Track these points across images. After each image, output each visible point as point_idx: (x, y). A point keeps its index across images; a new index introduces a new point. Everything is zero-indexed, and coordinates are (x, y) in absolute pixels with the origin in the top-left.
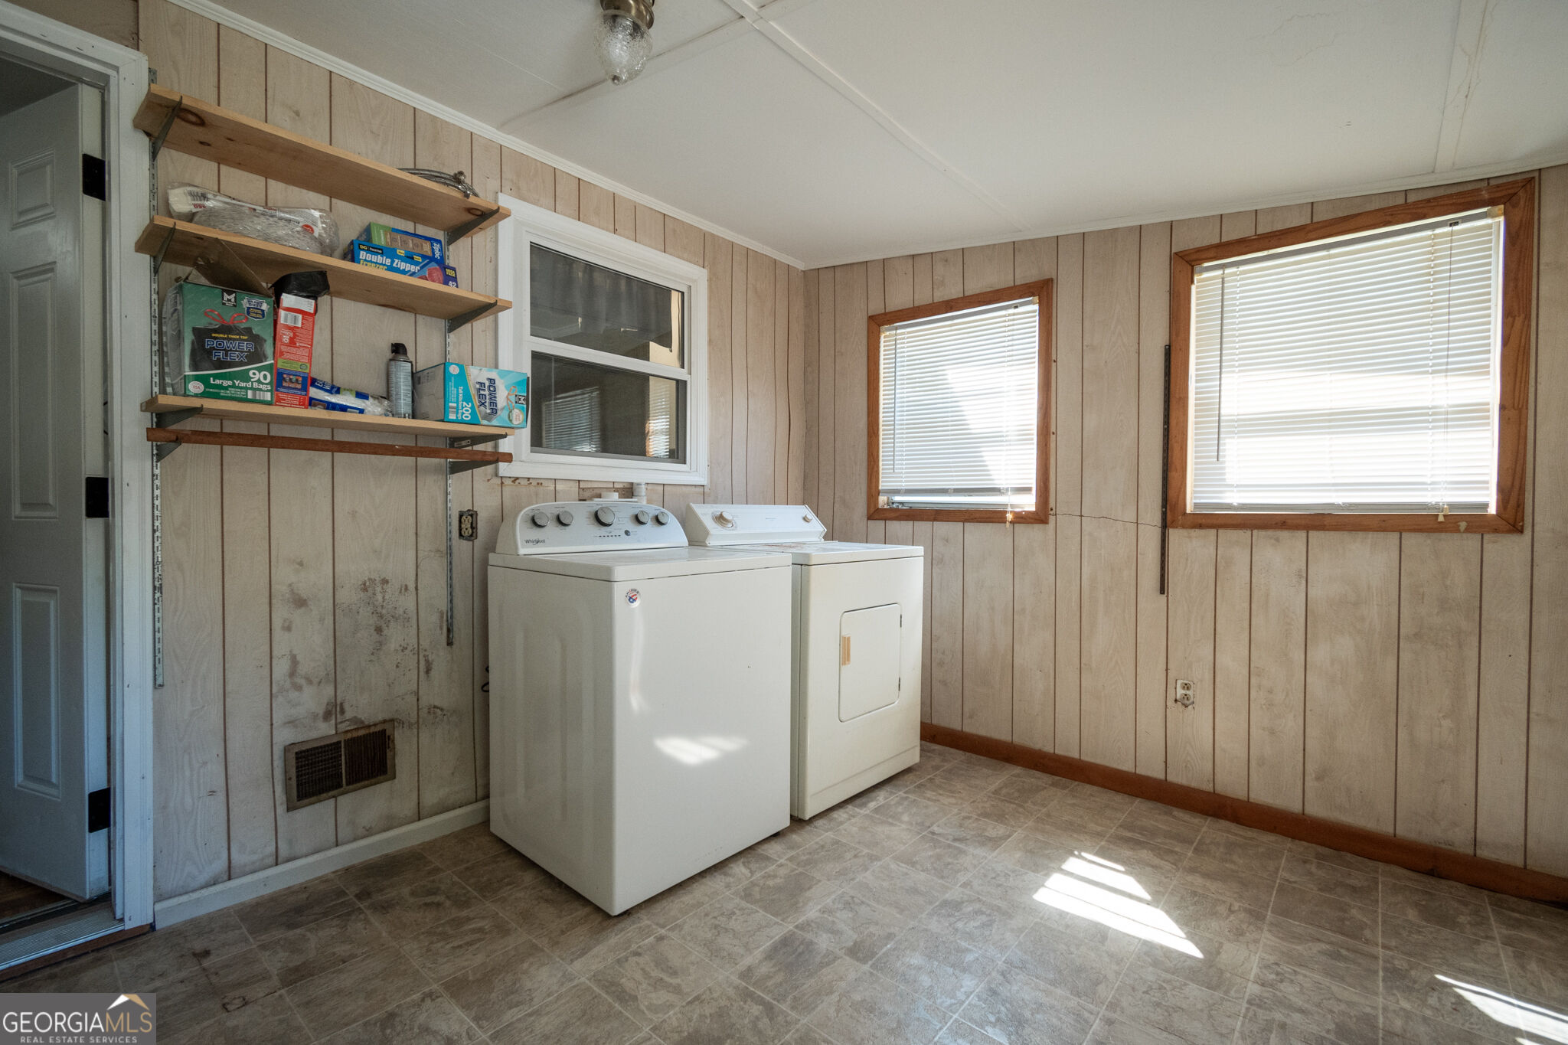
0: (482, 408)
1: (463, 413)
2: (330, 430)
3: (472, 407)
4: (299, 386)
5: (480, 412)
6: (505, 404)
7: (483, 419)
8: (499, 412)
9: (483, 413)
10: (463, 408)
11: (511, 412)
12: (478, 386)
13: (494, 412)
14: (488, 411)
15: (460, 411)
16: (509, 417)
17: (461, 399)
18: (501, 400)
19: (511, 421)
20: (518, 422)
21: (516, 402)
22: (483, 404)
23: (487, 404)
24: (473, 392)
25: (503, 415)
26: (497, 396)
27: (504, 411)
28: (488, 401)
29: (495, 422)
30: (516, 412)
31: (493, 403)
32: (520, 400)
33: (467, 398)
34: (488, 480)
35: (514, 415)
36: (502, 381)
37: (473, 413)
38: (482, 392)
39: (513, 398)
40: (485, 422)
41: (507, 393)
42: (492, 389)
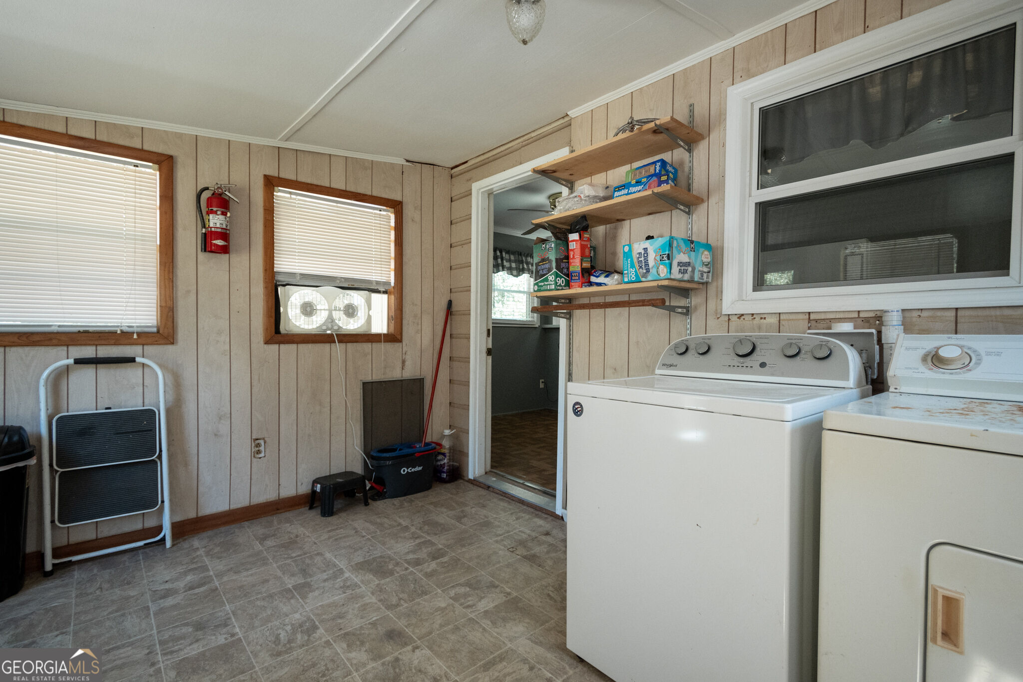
0: (641, 270)
1: (631, 276)
2: (628, 295)
3: (636, 272)
4: (577, 278)
5: (640, 273)
6: (654, 263)
7: (643, 277)
8: (650, 270)
9: (642, 273)
10: (631, 272)
11: (658, 268)
12: (638, 256)
13: (648, 271)
14: (645, 271)
15: (630, 275)
16: (658, 273)
17: (629, 267)
18: (651, 263)
19: (659, 275)
20: (664, 275)
21: (661, 260)
22: (641, 267)
23: (643, 267)
24: (635, 260)
25: (653, 271)
26: (648, 259)
27: (654, 269)
28: (643, 264)
29: (649, 278)
30: (661, 267)
31: (647, 265)
32: (663, 258)
33: (633, 266)
34: (718, 318)
35: (660, 270)
36: (652, 247)
37: (637, 275)
38: (640, 259)
39: (658, 258)
40: (643, 279)
41: (655, 255)
42: (645, 255)
